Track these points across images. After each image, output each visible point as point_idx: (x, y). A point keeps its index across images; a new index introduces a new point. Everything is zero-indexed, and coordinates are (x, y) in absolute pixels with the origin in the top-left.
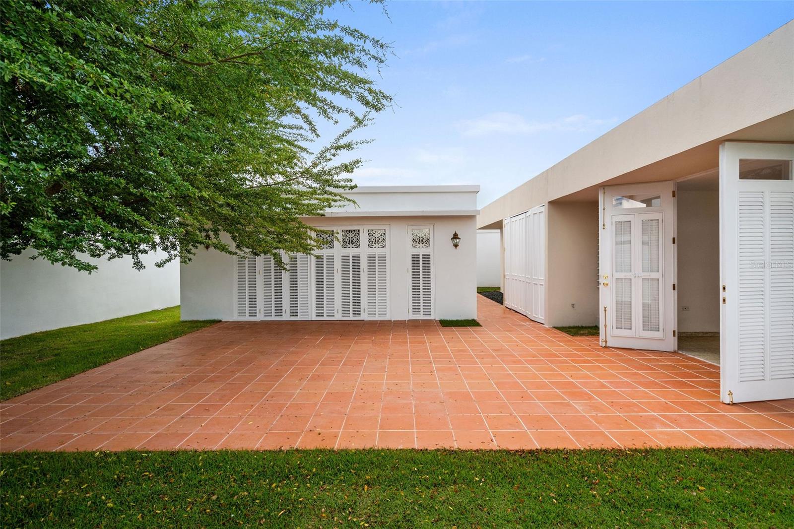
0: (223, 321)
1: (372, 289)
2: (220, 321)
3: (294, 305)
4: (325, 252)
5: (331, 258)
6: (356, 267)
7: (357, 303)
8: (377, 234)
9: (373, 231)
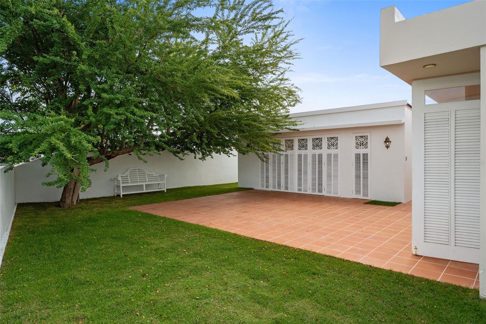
0: (255, 189)
1: (329, 176)
2: (253, 189)
3: (286, 183)
4: (303, 152)
5: (306, 156)
6: (320, 162)
7: (320, 184)
8: (333, 140)
9: (330, 138)
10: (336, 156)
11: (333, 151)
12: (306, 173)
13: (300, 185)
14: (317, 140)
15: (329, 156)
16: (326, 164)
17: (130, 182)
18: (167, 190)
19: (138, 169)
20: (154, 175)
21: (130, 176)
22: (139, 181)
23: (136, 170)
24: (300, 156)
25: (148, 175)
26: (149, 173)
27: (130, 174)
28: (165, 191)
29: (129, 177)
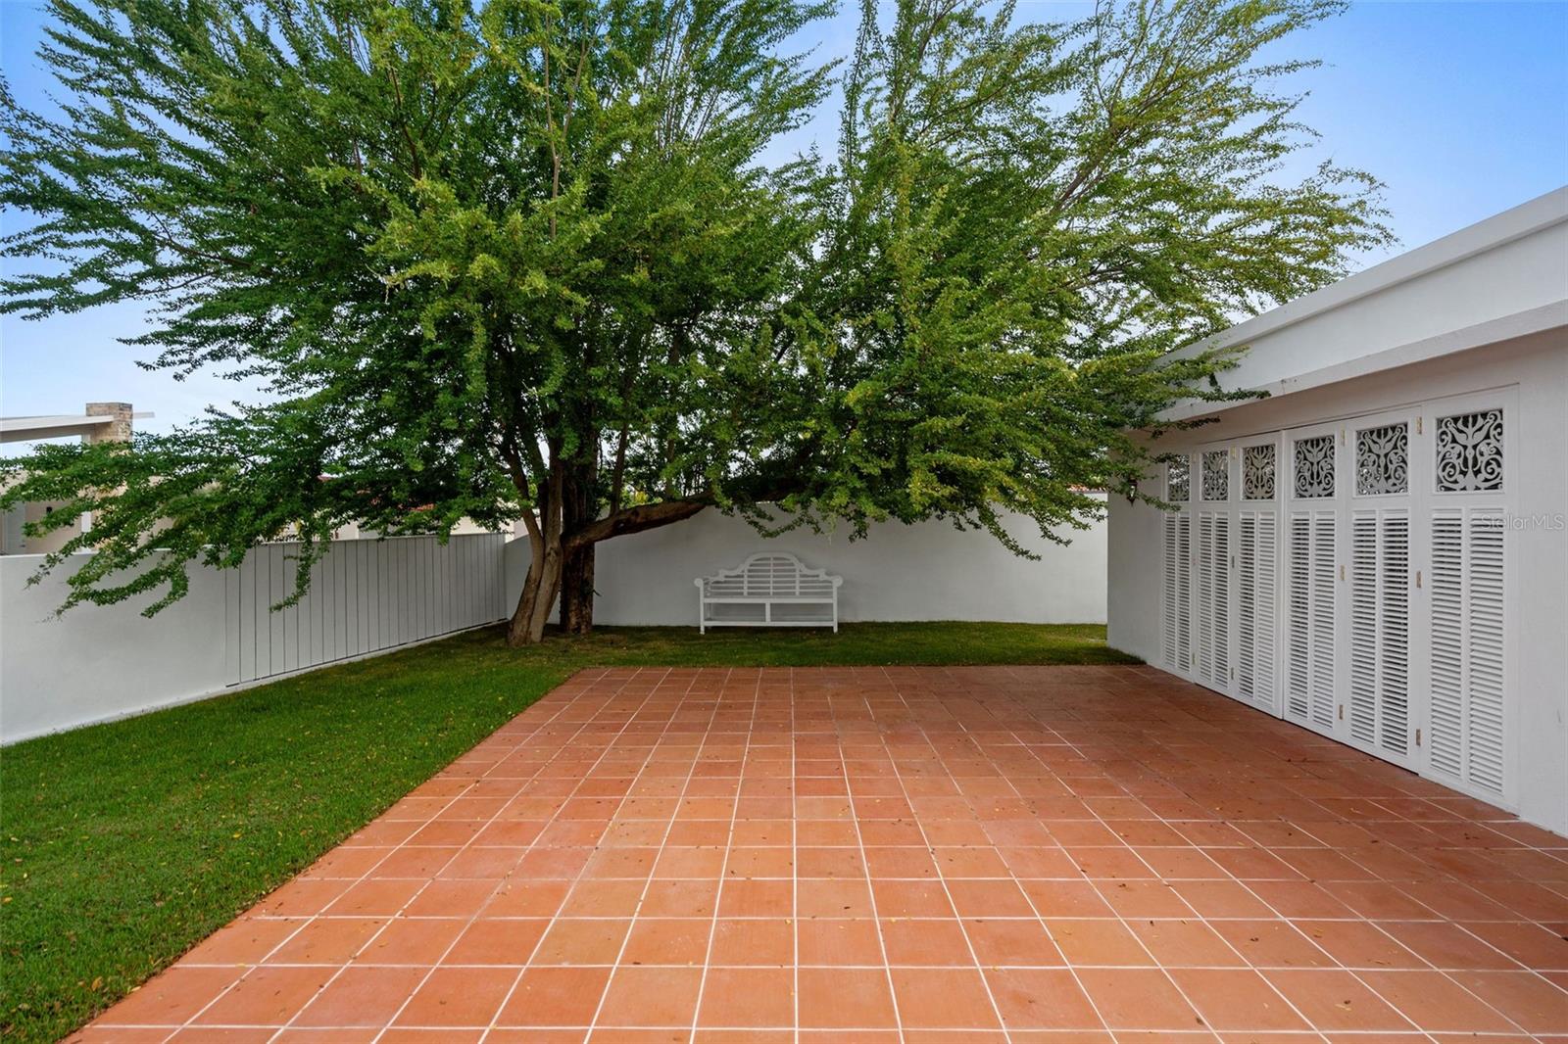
0: (1149, 663)
1: (1445, 659)
2: (1143, 663)
3: (1247, 663)
4: (1314, 509)
5: (1326, 528)
6: (1397, 567)
7: (1396, 701)
8: (1470, 430)
9: (1456, 420)
10: (1489, 535)
11: (1469, 505)
12: (1325, 622)
13: (1298, 681)
14: (1382, 441)
15: (1446, 531)
16: (1427, 580)
17: (745, 594)
18: (840, 625)
19: (775, 559)
20: (821, 579)
21: (749, 576)
22: (772, 591)
23: (769, 559)
24: (1300, 528)
25: (802, 576)
26: (806, 571)
27: (749, 571)
28: (836, 630)
29: (746, 579)
